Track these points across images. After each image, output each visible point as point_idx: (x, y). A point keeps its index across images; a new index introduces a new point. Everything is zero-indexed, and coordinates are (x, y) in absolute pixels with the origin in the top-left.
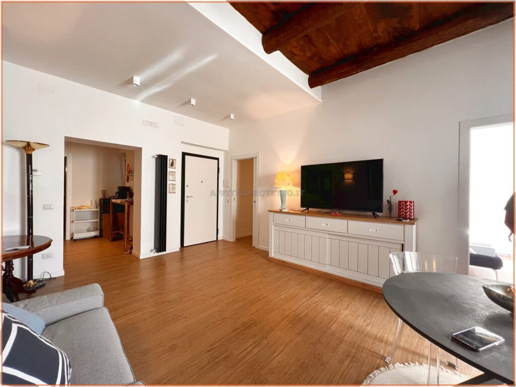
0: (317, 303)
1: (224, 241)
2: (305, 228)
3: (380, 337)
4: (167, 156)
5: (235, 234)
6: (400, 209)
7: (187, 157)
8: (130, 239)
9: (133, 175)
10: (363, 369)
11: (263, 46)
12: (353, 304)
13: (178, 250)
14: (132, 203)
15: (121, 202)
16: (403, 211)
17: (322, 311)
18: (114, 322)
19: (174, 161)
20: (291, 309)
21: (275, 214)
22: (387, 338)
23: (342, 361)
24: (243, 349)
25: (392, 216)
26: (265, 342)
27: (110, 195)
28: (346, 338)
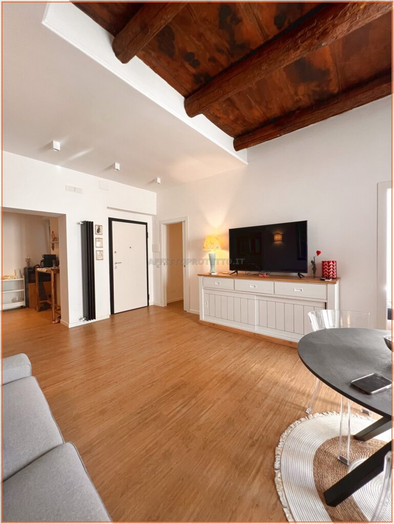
0: (246, 363)
1: (155, 307)
2: (234, 290)
3: (303, 391)
4: (92, 223)
5: (166, 299)
6: (323, 269)
7: (113, 222)
8: (58, 308)
9: (58, 243)
10: (285, 421)
11: (186, 110)
12: (279, 362)
13: (108, 317)
14: (58, 271)
15: (47, 271)
16: (326, 271)
17: (250, 369)
18: (43, 391)
19: (101, 228)
20: (220, 369)
21: (205, 278)
22: (309, 392)
23: (266, 415)
24: (172, 410)
25: (316, 276)
26: (193, 402)
27: (35, 264)
28: (271, 393)
